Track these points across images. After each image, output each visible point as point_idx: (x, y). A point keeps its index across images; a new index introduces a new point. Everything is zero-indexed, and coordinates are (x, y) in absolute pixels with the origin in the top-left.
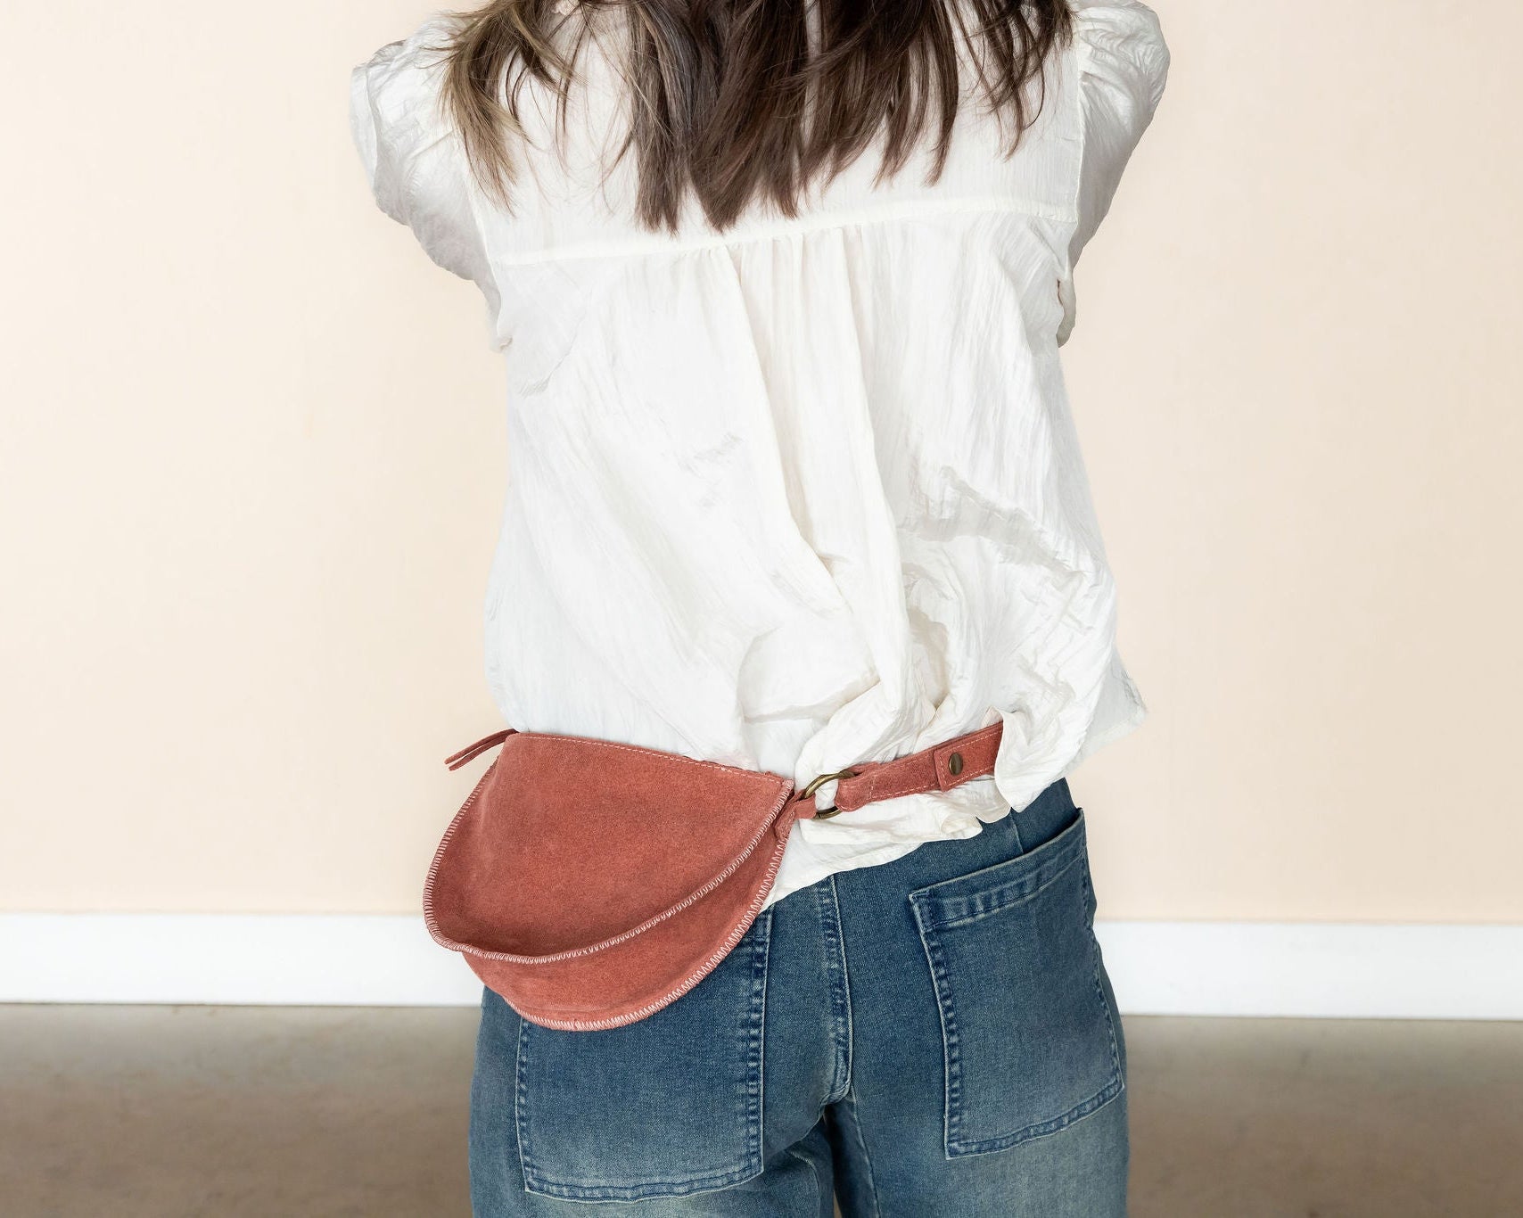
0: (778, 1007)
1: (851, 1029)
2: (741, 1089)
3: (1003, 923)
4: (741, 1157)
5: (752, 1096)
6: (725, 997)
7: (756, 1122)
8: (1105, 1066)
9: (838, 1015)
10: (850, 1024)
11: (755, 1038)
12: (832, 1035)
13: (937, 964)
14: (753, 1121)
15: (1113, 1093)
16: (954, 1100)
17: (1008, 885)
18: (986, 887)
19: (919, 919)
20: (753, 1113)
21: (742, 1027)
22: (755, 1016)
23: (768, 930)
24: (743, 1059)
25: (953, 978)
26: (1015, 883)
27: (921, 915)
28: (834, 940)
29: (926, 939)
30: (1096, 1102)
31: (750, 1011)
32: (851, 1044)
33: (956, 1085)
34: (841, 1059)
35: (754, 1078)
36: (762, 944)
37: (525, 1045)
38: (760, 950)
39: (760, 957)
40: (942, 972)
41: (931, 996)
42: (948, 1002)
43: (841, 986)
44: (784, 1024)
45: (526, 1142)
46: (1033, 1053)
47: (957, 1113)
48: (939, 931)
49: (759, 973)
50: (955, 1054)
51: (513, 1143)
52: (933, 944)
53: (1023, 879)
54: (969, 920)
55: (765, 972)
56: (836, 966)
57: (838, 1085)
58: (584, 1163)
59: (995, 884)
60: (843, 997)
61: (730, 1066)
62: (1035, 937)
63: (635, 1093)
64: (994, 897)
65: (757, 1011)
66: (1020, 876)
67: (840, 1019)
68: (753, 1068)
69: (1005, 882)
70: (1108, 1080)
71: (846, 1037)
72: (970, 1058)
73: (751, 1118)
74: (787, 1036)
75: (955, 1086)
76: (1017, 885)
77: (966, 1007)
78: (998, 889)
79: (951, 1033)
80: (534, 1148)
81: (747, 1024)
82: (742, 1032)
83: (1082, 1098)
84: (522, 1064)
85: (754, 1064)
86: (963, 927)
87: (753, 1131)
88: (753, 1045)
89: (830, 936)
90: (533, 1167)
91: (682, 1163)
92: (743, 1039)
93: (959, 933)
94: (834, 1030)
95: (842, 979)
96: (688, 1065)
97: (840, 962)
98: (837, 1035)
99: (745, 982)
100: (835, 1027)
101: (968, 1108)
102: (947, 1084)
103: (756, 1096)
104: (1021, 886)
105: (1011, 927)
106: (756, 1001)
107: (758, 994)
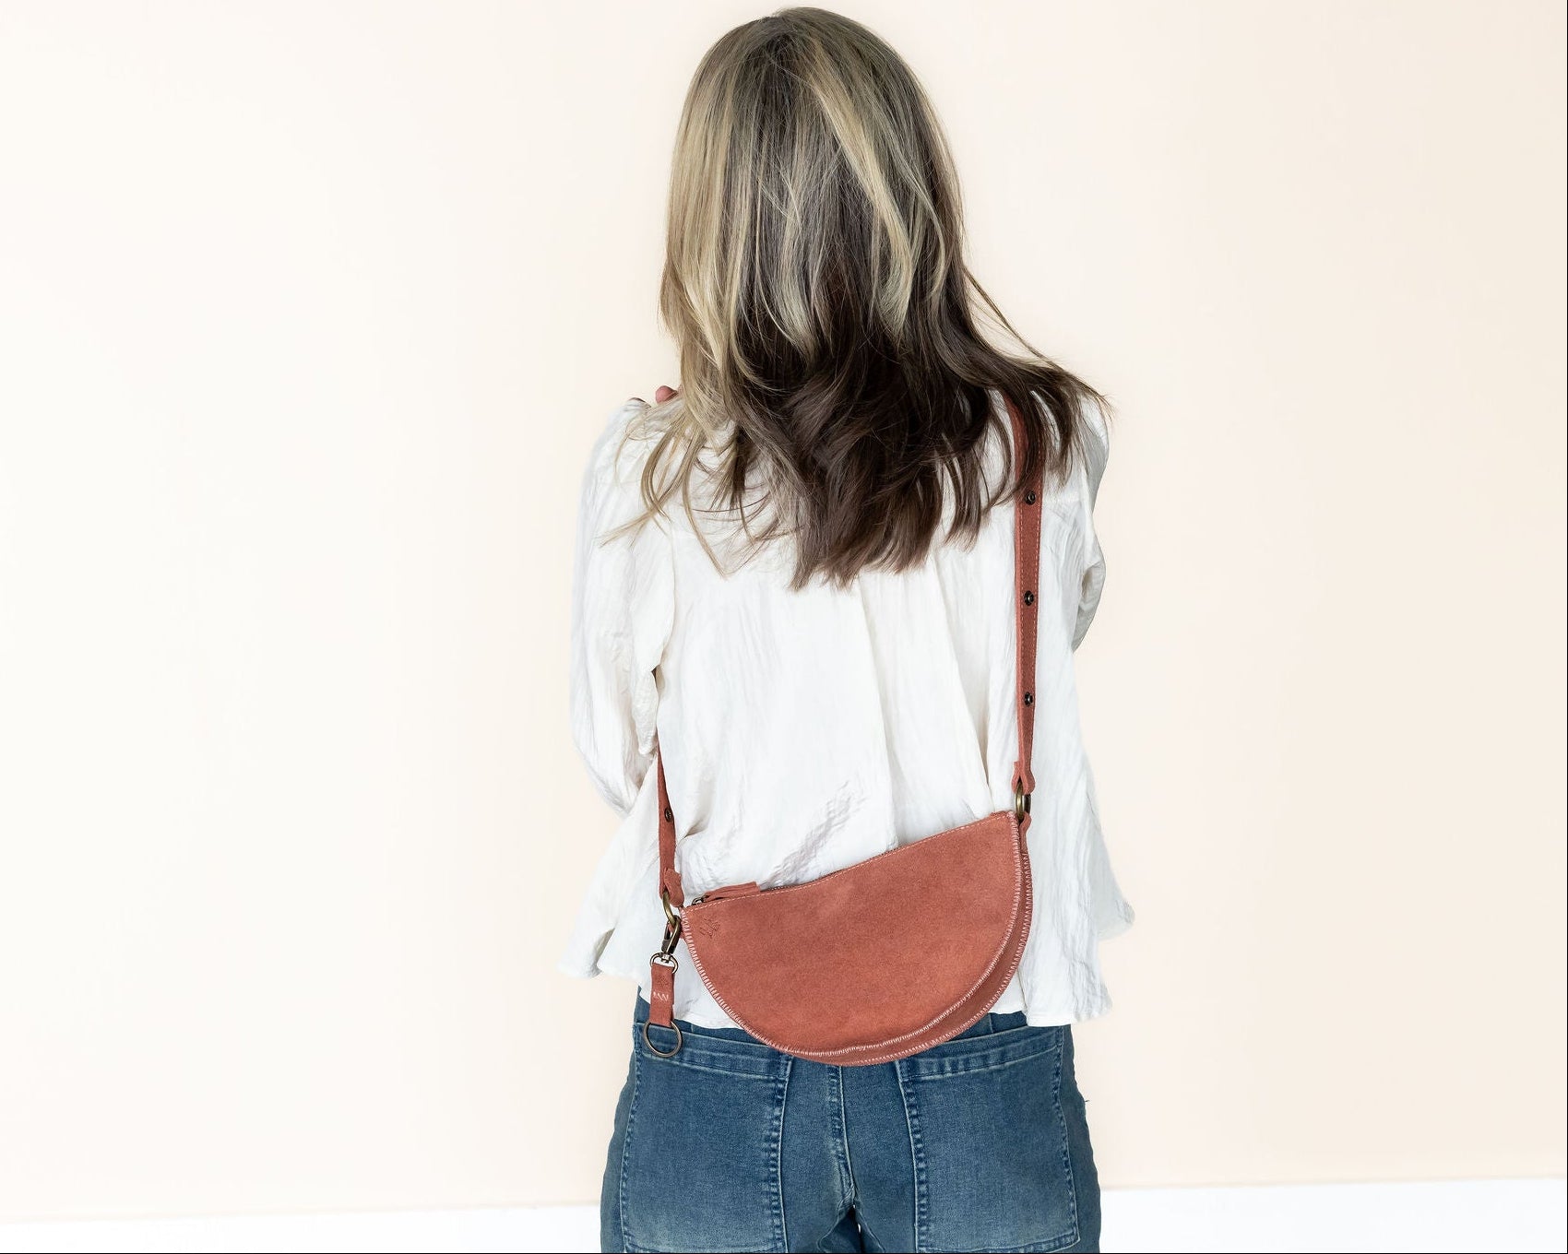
0: (793, 1128)
1: (846, 1148)
2: (765, 1188)
3: (969, 1084)
4: (769, 1240)
5: (773, 1193)
6: (754, 1118)
7: (779, 1215)
8: (1063, 1219)
9: (837, 1137)
10: (846, 1144)
11: (774, 1150)
12: (833, 1152)
13: (911, 1106)
14: (776, 1214)
15: (1069, 1241)
16: (923, 1213)
17: (972, 1055)
18: (955, 1054)
19: (899, 1071)
20: (776, 1208)
21: (766, 1141)
22: (775, 1134)
23: (788, 1072)
24: (767, 1165)
25: (923, 1118)
26: (979, 1054)
27: (901, 1068)
28: (835, 1081)
29: (903, 1087)
30: (1052, 1245)
31: (771, 1130)
32: (848, 1157)
33: (924, 1202)
34: (843, 1169)
35: (775, 1180)
36: (783, 1082)
37: (628, 1144)
38: (781, 1086)
39: (781, 1092)
40: (914, 1112)
41: (905, 1130)
42: (918, 1136)
43: (839, 1116)
44: (796, 1142)
45: (625, 1216)
46: (988, 1188)
47: (925, 1225)
48: (915, 1082)
49: (779, 1103)
50: (923, 1177)
51: (618, 1217)
52: (909, 1091)
53: (986, 1052)
54: (938, 1077)
55: (784, 1103)
56: (836, 1100)
57: (846, 1190)
58: (659, 1234)
59: (962, 1053)
60: (840, 1124)
61: (757, 1169)
62: (999, 1099)
63: (693, 1184)
64: (961, 1063)
65: (776, 1130)
66: (984, 1050)
67: (838, 1140)
68: (773, 1173)
69: (970, 1052)
70: (1065, 1231)
71: (844, 1153)
72: (935, 1183)
73: (775, 1212)
74: (798, 1150)
75: (922, 1202)
76: (981, 1056)
77: (933, 1141)
78: (965, 1056)
79: (920, 1160)
80: (630, 1220)
81: (768, 1139)
82: (765, 1145)
83: (1038, 1238)
84: (626, 1158)
85: (774, 1170)
86: (934, 1081)
87: (777, 1222)
88: (773, 1155)
89: (833, 1077)
90: (630, 1235)
91: (725, 1239)
92: (766, 1150)
93: (930, 1085)
94: (834, 1148)
95: (839, 1110)
96: (728, 1166)
97: (839, 1098)
98: (837, 1152)
99: (769, 1109)
100: (834, 1146)
101: (934, 1221)
102: (916, 1200)
103: (777, 1194)
104: (985, 1058)
105: (976, 1088)
106: (776, 1123)
107: (777, 1118)
